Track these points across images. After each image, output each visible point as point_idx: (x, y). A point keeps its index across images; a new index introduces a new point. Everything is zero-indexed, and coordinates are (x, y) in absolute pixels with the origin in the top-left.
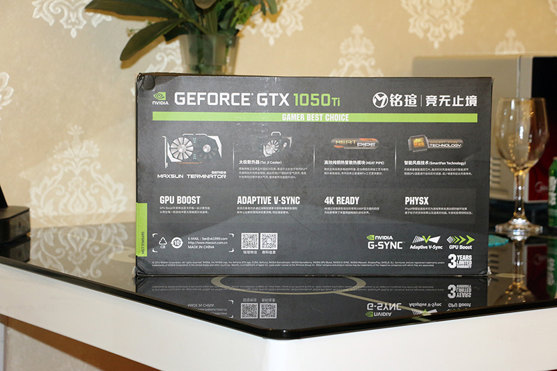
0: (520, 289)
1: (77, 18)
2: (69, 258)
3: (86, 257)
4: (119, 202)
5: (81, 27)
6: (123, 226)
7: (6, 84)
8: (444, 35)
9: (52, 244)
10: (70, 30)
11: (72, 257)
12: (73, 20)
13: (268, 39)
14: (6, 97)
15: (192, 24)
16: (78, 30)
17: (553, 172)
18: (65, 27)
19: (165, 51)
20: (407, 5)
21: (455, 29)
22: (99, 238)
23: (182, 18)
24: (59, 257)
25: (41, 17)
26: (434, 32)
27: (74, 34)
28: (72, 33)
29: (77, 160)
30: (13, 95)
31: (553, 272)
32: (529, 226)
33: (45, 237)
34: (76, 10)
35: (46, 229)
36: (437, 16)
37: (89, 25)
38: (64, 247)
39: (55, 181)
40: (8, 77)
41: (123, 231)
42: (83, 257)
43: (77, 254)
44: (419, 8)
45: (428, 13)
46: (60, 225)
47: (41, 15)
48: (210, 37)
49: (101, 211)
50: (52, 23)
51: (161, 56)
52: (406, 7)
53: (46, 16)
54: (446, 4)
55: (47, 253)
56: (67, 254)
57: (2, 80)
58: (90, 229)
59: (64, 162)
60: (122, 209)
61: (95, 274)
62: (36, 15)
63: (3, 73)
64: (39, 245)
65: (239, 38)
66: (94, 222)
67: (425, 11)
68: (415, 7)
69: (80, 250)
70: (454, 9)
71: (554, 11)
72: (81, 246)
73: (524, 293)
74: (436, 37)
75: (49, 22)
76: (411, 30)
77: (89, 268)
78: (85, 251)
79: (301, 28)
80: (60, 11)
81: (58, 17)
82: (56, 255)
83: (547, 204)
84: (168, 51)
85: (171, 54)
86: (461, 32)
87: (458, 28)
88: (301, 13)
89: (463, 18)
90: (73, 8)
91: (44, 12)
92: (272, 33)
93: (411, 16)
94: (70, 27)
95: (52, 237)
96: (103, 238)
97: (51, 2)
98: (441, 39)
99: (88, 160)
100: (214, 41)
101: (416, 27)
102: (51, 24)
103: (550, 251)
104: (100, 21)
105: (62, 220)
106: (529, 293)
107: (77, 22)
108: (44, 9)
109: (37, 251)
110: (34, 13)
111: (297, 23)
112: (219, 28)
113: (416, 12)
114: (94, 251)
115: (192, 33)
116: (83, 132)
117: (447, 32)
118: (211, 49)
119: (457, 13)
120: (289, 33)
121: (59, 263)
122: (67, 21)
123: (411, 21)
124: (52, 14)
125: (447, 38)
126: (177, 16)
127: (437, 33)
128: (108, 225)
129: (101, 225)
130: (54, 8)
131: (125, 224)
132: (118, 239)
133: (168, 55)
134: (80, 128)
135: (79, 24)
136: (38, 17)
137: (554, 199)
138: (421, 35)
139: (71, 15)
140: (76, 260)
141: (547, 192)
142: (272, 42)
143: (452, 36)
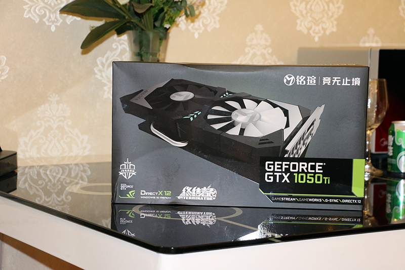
0: (367, 215)
1: (56, 18)
2: (48, 188)
3: (60, 187)
4: (85, 148)
5: (59, 24)
6: (88, 166)
7: (4, 64)
8: (322, 32)
9: (36, 178)
10: (51, 26)
11: (50, 187)
12: (53, 19)
13: (193, 34)
14: (3, 74)
15: (135, 23)
16: (56, 26)
17: (391, 132)
18: (47, 23)
19: (119, 41)
20: (296, 10)
21: (331, 27)
22: (70, 173)
23: (128, 19)
24: (41, 187)
25: (29, 17)
26: (315, 30)
27: (53, 29)
28: (52, 28)
29: (54, 118)
30: (8, 72)
31: (390, 203)
32: (374, 171)
33: (31, 172)
34: (55, 12)
35: (32, 167)
36: (317, 19)
37: (64, 22)
38: (45, 180)
39: (38, 133)
40: (5, 59)
41: (87, 168)
42: (58, 186)
43: (54, 185)
44: (304, 12)
45: (311, 16)
46: (42, 164)
47: (30, 15)
48: (148, 32)
49: (71, 154)
50: (37, 20)
51: (116, 45)
52: (294, 12)
53: (34, 16)
54: (324, 10)
55: (32, 184)
56: (46, 185)
57: (1, 61)
58: (63, 167)
59: (45, 119)
60: (87, 153)
61: (67, 199)
62: (26, 16)
63: (3, 56)
64: (26, 178)
65: (169, 33)
66: (66, 162)
67: (309, 15)
68: (301, 12)
69: (56, 181)
70: (330, 14)
71: (402, 15)
72: (57, 179)
73: (369, 218)
74: (317, 33)
75: (35, 20)
76: (298, 28)
77: (62, 195)
78: (59, 183)
79: (218, 26)
80: (43, 12)
81: (42, 17)
82: (39, 185)
83: (387, 154)
84: (121, 42)
85: (123, 44)
86: (335, 30)
87: (333, 26)
88: (218, 15)
89: (336, 20)
90: (53, 11)
91: (31, 13)
92: (196, 29)
93: (298, 18)
94: (50, 24)
95: (36, 172)
96: (73, 173)
97: (37, 7)
98: (320, 35)
99: (63, 119)
100: (151, 35)
101: (302, 26)
102: (37, 22)
103: (388, 189)
104: (72, 20)
105: (43, 161)
106: (373, 218)
107: (56, 20)
108: (32, 11)
109: (25, 182)
110: (25, 14)
111: (215, 22)
112: (155, 26)
113: (302, 15)
114: (66, 183)
115: (135, 30)
116: (59, 98)
117: (324, 29)
118: (148, 40)
119: (332, 17)
120: (209, 29)
121: (41, 191)
122: (48, 20)
123: (298, 21)
124: (38, 15)
125: (325, 33)
126: (124, 17)
127: (317, 31)
128: (77, 165)
129: (71, 164)
130: (39, 10)
131: (88, 164)
132: (83, 174)
133: (121, 44)
134: (57, 96)
135: (57, 22)
136: (27, 17)
137: (391, 151)
138: (305, 32)
139: (51, 16)
140: (53, 189)
141: (387, 146)
142: (196, 36)
143: (328, 33)
